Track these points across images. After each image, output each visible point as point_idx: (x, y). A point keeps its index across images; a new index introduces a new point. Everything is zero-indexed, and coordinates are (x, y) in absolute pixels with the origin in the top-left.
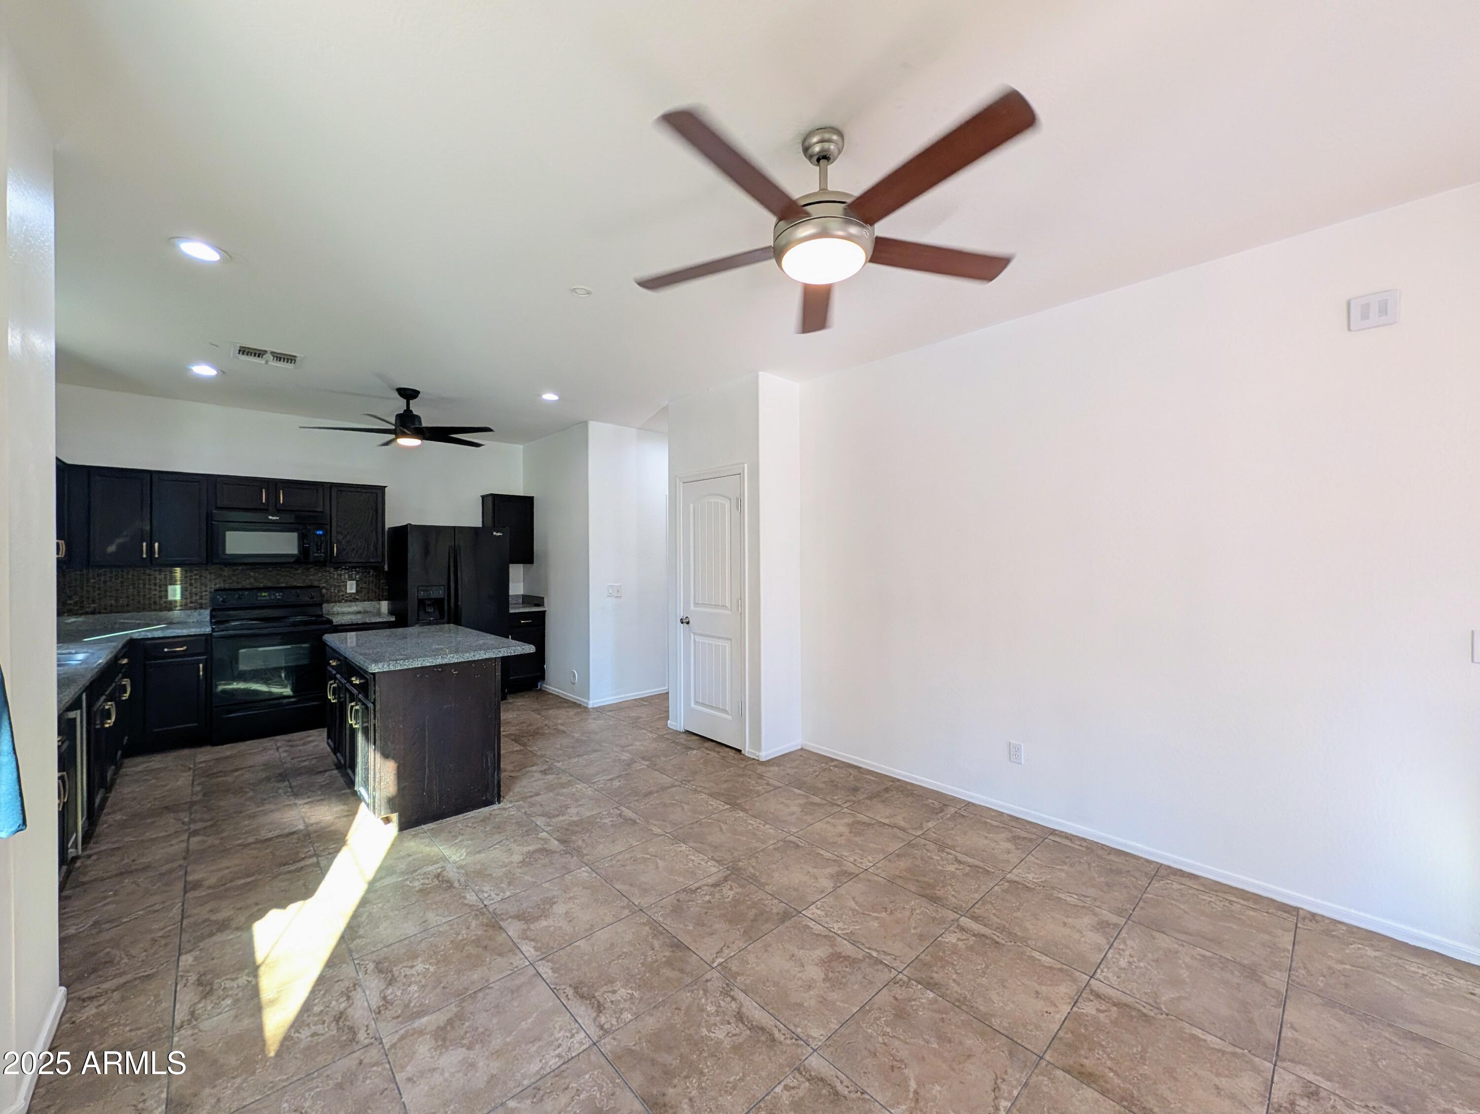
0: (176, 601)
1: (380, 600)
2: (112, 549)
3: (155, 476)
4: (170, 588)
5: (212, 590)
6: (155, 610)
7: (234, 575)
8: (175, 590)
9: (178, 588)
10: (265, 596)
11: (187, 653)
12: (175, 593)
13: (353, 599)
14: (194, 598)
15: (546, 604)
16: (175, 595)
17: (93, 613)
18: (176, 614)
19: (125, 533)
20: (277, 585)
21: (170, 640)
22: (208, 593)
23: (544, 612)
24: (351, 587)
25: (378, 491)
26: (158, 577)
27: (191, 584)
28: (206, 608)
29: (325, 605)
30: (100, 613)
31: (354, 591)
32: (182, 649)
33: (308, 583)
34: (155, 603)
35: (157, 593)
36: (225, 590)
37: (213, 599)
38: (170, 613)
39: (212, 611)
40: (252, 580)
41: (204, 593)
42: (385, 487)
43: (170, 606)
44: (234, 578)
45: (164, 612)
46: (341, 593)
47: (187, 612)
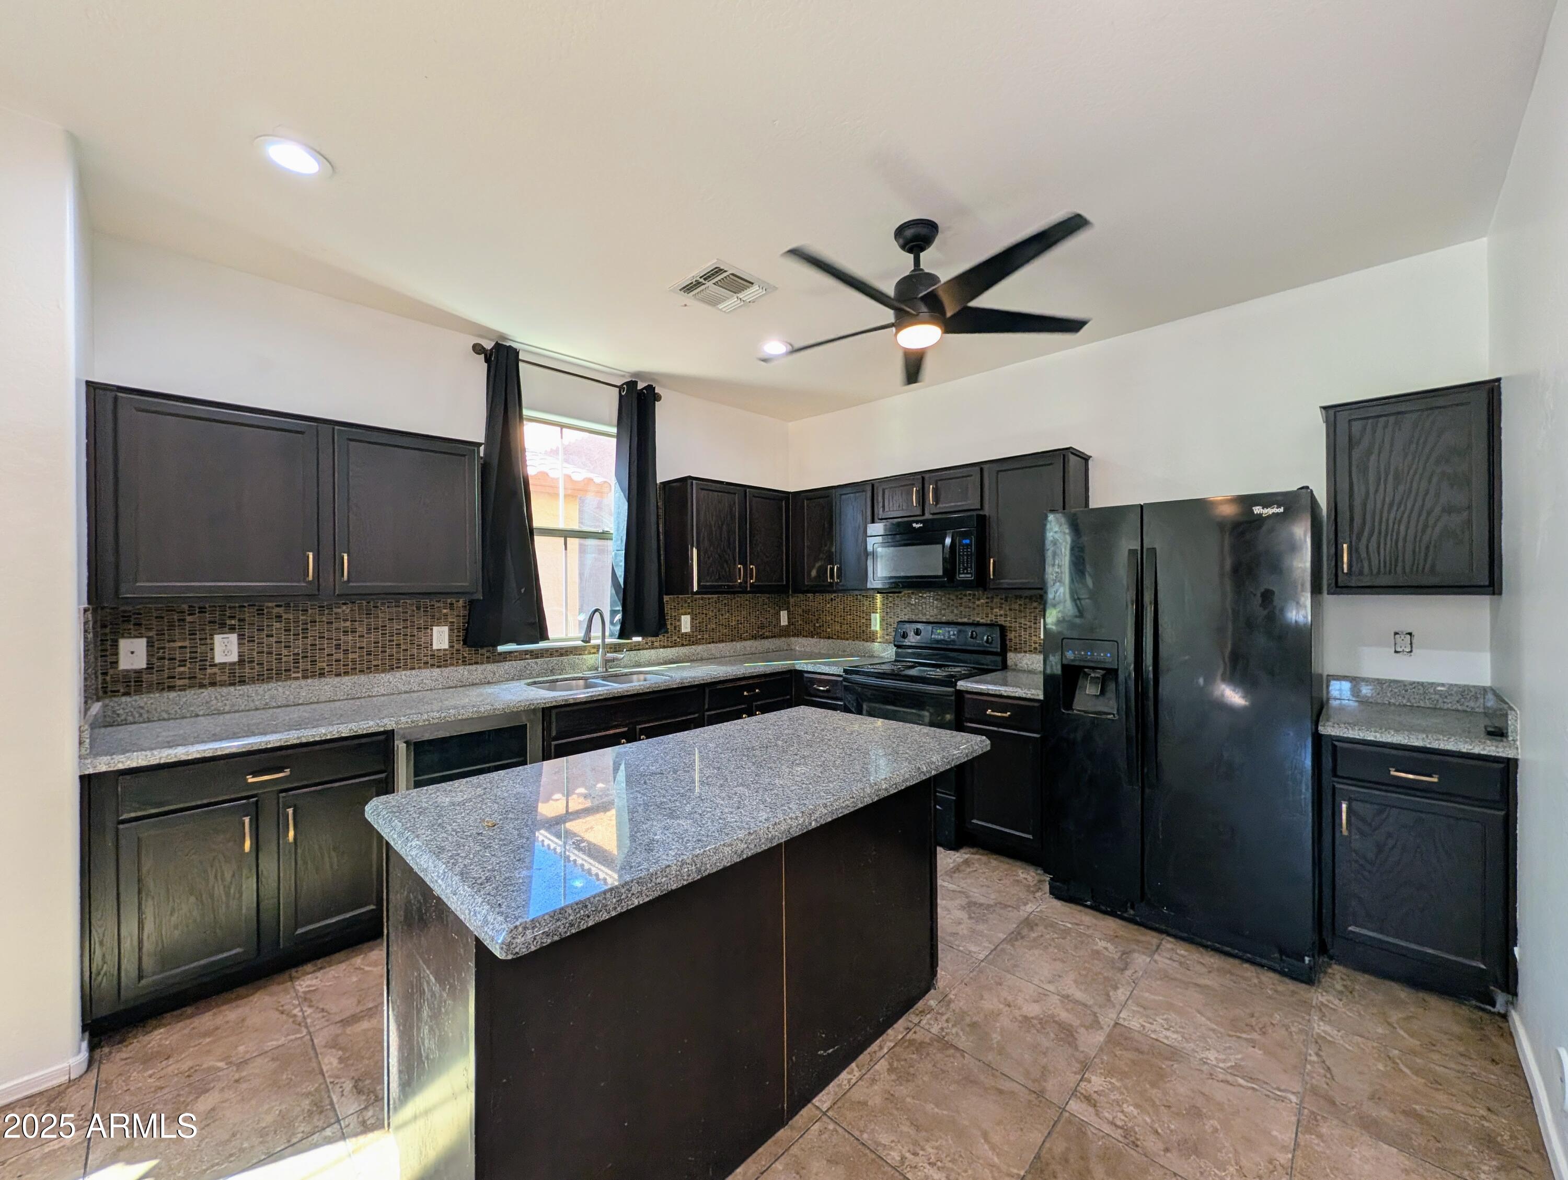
0: (876, 632)
2: (814, 573)
4: (873, 615)
6: (862, 640)
8: (876, 620)
9: (878, 615)
10: (939, 634)
12: (876, 622)
14: (889, 630)
16: (876, 625)
18: (877, 647)
19: (821, 556)
26: (866, 601)
27: (888, 614)
29: (1009, 654)
34: (863, 631)
35: (865, 620)
38: (872, 644)
39: (897, 647)
43: (871, 638)
45: (869, 644)
46: (1034, 638)
47: (884, 645)
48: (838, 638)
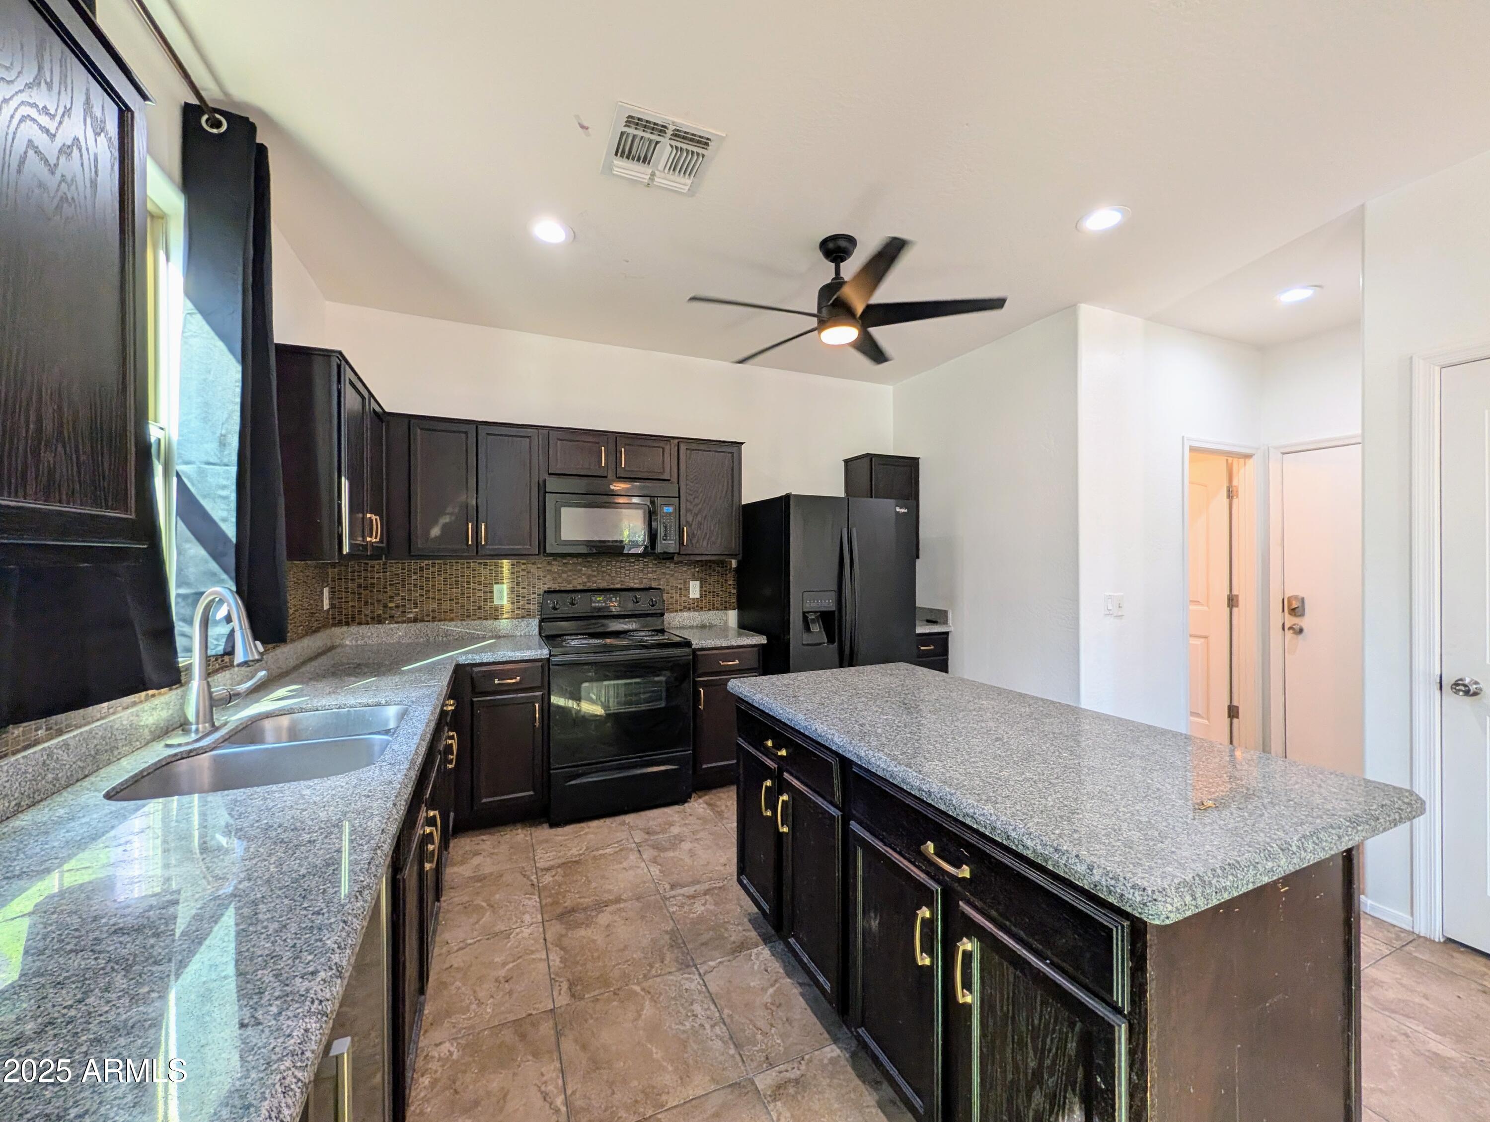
0: (502, 607)
1: (726, 609)
2: (435, 532)
3: (482, 430)
4: (496, 588)
5: (541, 592)
6: (480, 618)
7: (565, 572)
8: (501, 592)
9: (505, 588)
10: (599, 602)
11: (520, 686)
12: (502, 595)
13: (697, 606)
14: (521, 603)
15: (950, 622)
16: (501, 599)
17: (415, 620)
18: (504, 624)
19: (449, 510)
20: (612, 586)
21: (501, 667)
22: (536, 596)
23: (947, 633)
24: (694, 590)
25: (734, 450)
26: (484, 572)
27: (518, 584)
28: (534, 617)
29: (666, 615)
30: (422, 621)
31: (698, 596)
32: (514, 681)
33: (646, 583)
34: (480, 608)
35: (482, 594)
36: (555, 592)
37: (542, 607)
38: (496, 623)
39: (542, 621)
40: (584, 579)
41: (533, 596)
42: (742, 443)
43: (495, 614)
44: (564, 575)
45: (490, 622)
46: (684, 598)
47: (515, 622)
48: (434, 619)
